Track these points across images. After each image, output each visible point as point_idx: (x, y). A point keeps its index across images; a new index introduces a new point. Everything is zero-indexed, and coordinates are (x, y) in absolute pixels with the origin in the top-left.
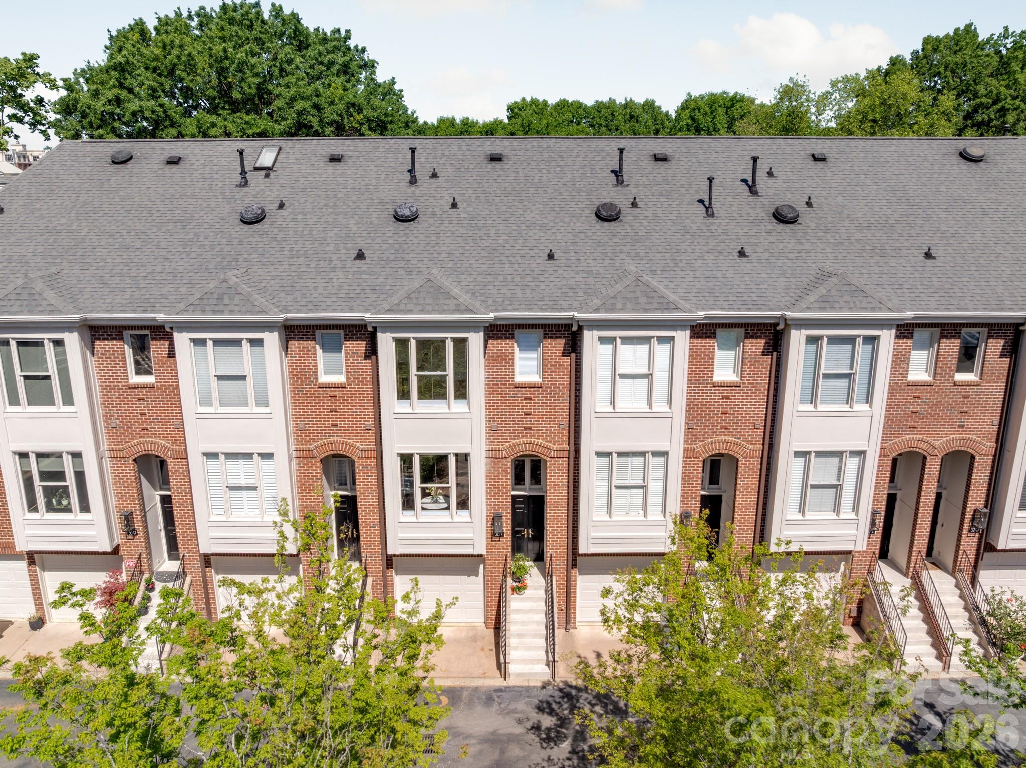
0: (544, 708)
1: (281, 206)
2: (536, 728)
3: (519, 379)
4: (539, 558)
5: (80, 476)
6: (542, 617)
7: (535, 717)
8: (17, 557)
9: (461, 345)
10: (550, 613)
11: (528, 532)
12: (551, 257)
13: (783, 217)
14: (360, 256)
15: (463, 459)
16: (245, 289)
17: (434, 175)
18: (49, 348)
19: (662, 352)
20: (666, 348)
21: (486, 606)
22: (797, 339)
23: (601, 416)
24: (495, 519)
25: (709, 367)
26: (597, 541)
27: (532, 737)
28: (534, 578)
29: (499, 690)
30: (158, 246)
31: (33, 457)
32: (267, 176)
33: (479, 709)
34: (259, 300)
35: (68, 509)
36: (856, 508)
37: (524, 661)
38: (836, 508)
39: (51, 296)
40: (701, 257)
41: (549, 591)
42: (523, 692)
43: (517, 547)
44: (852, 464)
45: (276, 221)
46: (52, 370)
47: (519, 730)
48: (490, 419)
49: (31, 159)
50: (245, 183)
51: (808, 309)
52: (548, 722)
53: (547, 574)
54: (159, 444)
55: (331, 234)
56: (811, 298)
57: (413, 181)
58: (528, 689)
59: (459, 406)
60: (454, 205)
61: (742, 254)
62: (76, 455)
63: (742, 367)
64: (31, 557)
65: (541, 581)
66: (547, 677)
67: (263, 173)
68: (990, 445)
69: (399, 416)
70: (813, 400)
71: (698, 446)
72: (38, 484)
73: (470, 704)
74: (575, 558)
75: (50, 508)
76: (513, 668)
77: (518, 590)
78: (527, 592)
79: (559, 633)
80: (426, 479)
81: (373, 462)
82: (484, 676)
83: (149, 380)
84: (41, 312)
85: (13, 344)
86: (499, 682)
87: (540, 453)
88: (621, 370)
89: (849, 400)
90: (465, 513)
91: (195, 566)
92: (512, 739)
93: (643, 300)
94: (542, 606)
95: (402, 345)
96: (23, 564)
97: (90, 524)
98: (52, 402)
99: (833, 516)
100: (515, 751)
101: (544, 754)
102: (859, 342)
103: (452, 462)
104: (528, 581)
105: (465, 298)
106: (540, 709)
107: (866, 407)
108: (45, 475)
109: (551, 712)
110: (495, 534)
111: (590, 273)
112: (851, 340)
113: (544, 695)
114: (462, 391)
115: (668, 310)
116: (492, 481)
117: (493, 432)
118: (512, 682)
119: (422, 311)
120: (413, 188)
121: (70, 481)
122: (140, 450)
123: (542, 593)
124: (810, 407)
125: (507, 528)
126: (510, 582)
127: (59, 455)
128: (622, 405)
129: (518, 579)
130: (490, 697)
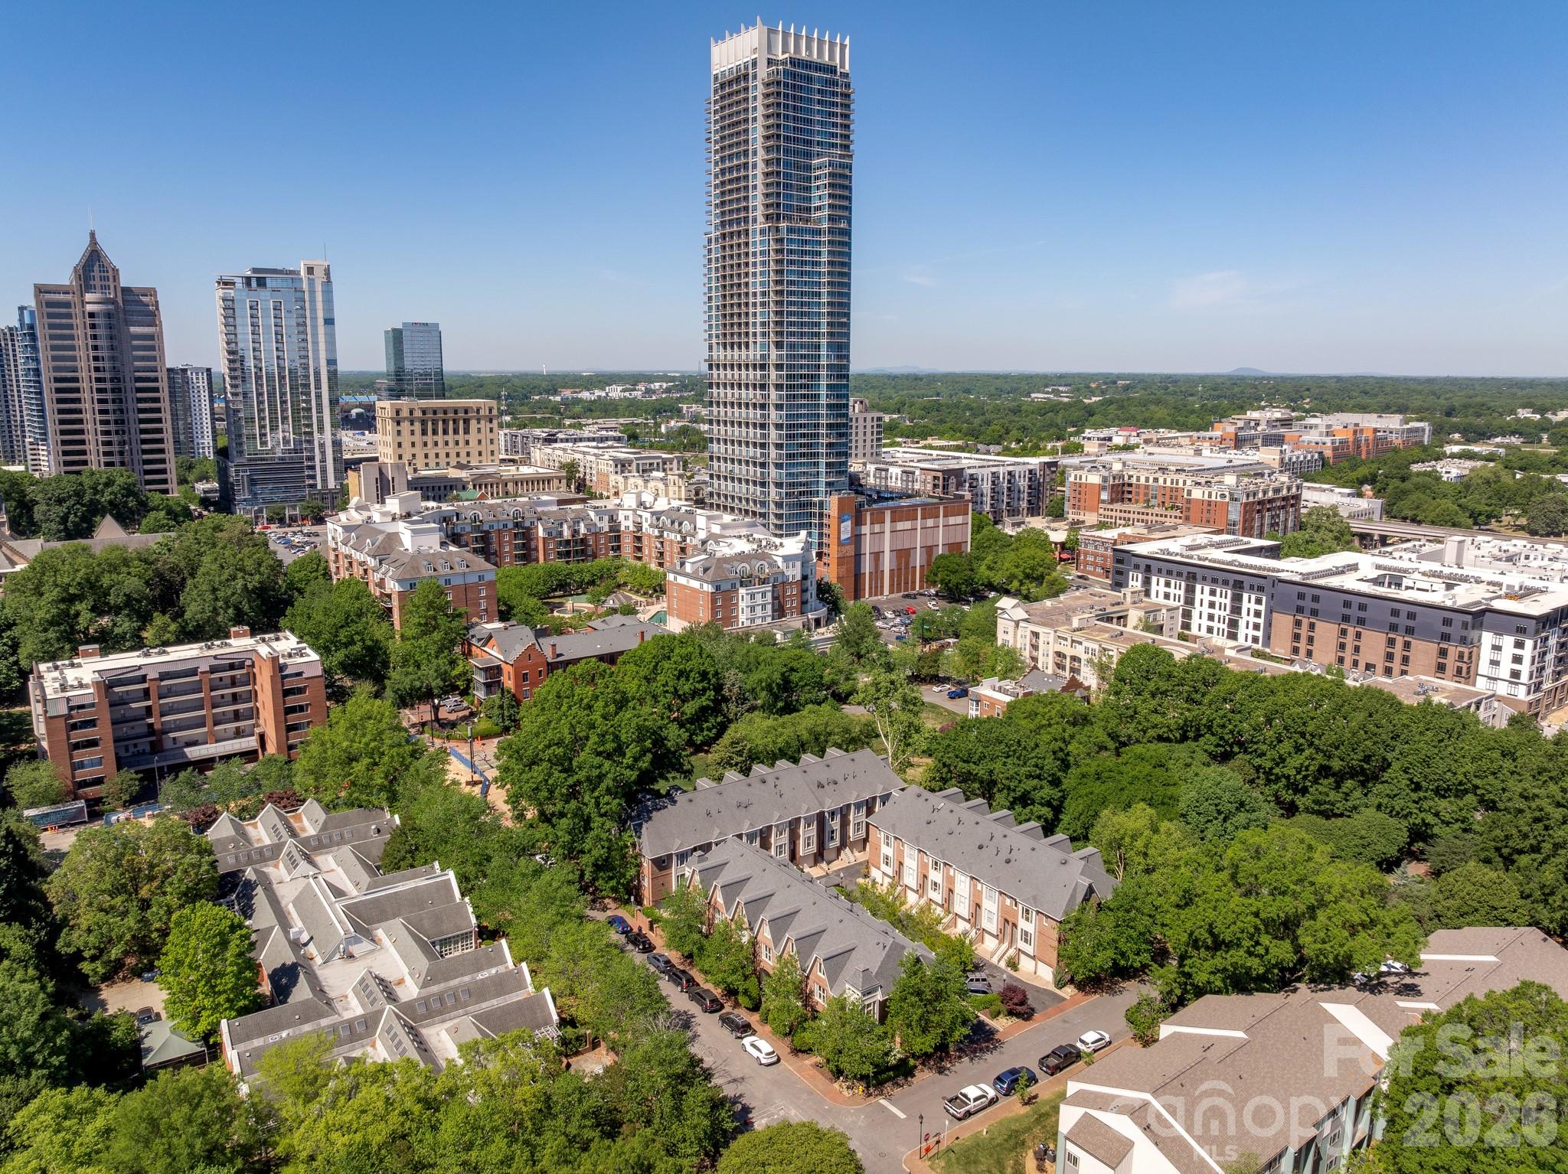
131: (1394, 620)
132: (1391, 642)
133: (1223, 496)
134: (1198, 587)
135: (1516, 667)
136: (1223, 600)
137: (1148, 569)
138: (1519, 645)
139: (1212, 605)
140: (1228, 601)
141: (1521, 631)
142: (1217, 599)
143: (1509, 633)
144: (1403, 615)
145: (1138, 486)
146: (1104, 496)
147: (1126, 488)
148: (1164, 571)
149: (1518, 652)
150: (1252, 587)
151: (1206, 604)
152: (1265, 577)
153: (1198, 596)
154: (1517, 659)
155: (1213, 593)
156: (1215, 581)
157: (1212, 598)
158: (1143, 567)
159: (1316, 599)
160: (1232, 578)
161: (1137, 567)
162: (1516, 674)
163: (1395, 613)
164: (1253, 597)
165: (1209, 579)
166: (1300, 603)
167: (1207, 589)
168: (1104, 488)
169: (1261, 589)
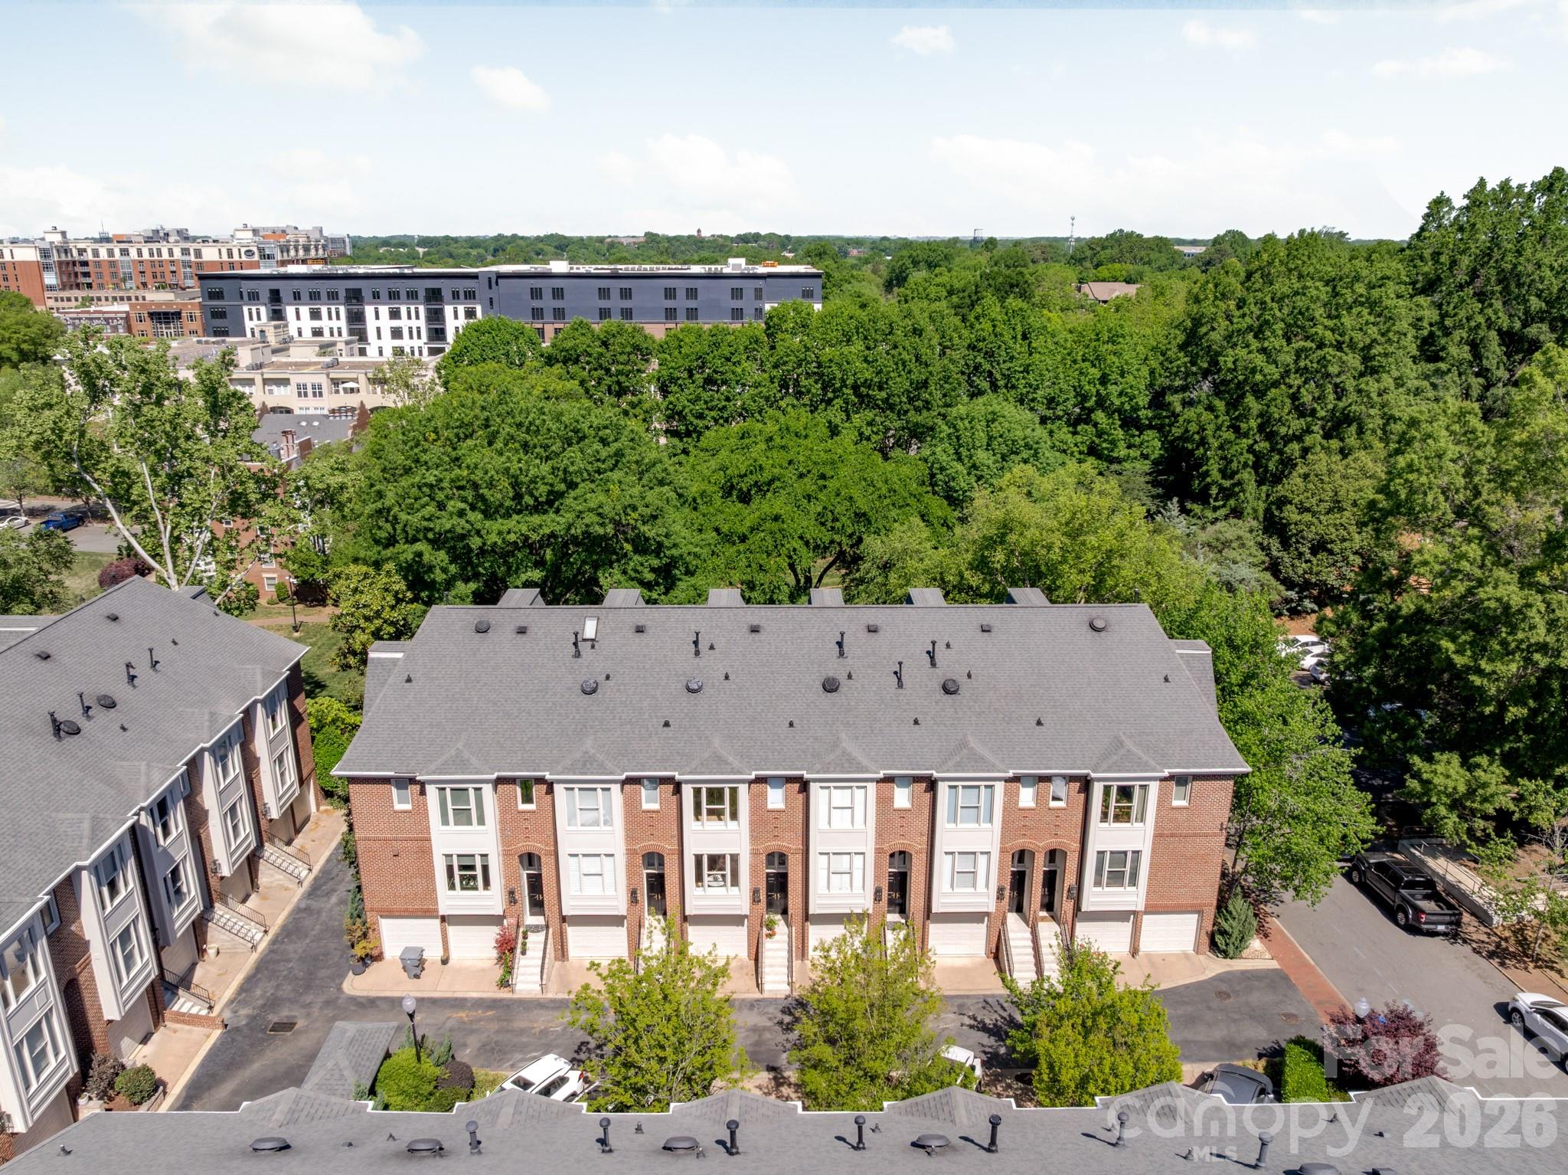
0: (786, 1011)
1: (608, 677)
2: (780, 1023)
3: (770, 806)
4: (785, 912)
5: (485, 868)
6: (785, 954)
7: (780, 1016)
8: (436, 917)
9: (734, 792)
10: (790, 951)
11: (777, 896)
12: (791, 725)
13: (949, 689)
14: (667, 724)
15: (735, 859)
16: (600, 757)
17: (712, 648)
18: (472, 792)
19: (859, 794)
20: (863, 791)
21: (749, 946)
22: (943, 788)
23: (821, 832)
24: (755, 892)
25: (891, 799)
26: (820, 906)
27: (778, 1028)
28: (781, 928)
29: (758, 1000)
30: (529, 713)
31: (455, 858)
32: (593, 647)
33: (746, 1011)
34: (609, 765)
35: (475, 888)
36: (987, 886)
37: (774, 982)
38: (974, 885)
39: (474, 761)
40: (889, 725)
41: (790, 936)
42: (773, 1001)
43: (770, 904)
44: (982, 860)
45: (607, 690)
46: (473, 806)
47: (769, 1024)
48: (752, 831)
49: (75, 253)
50: (578, 655)
51: (948, 771)
52: (787, 1019)
53: (788, 925)
54: (536, 846)
55: (645, 704)
56: (950, 763)
57: (697, 653)
58: (776, 999)
59: (733, 825)
60: (727, 677)
61: (916, 722)
62: (484, 856)
63: (913, 798)
64: (443, 919)
65: (786, 929)
66: (788, 992)
67: (589, 644)
68: (1076, 846)
69: (696, 832)
70: (955, 821)
71: (886, 846)
72: (457, 873)
73: (740, 1008)
74: (807, 917)
75: (463, 888)
76: (766, 987)
77: (770, 936)
78: (776, 938)
79: (796, 963)
80: (711, 868)
81: (676, 857)
82: (748, 992)
83: (531, 807)
84: (470, 773)
85: (448, 791)
86: (758, 996)
87: (784, 850)
88: (834, 804)
89: (978, 821)
90: (736, 889)
91: (555, 922)
92: (765, 1029)
93: (846, 765)
94: (786, 946)
95: (697, 792)
96: (438, 921)
97: (491, 898)
98: (470, 824)
99: (972, 890)
100: (767, 1035)
101: (784, 1037)
102: (983, 789)
103: (728, 859)
104: (777, 929)
105: (736, 764)
106: (783, 1012)
107: (989, 825)
108: (463, 868)
109: (791, 1014)
110: (755, 899)
111: (816, 739)
112: (978, 787)
113: (786, 1003)
114: (734, 816)
115: (863, 772)
116: (753, 868)
117: (754, 838)
118: (766, 995)
119: (710, 773)
120: (698, 660)
121: (479, 872)
122: (524, 850)
123: (786, 938)
124: (953, 825)
125: (763, 896)
126: (765, 931)
127: (473, 856)
128: (835, 825)
129: (769, 929)
130: (752, 1005)
131: (670, 304)
133: (249, 253)
134: (369, 311)
136: (414, 323)
137: (275, 297)
139: (397, 333)
140: (422, 323)
141: (807, 295)
142: (403, 323)
145: (98, 264)
146: (50, 279)
147: (79, 269)
148: (305, 296)
150: (455, 295)
151: (386, 333)
152: (475, 277)
153: (371, 324)
155: (395, 314)
156: (394, 296)
157: (396, 323)
158: (265, 296)
159: (558, 293)
160: (421, 286)
161: (254, 297)
164: (461, 309)
165: (384, 294)
166: (537, 304)
167: (384, 310)
168: (47, 267)
169: (470, 295)
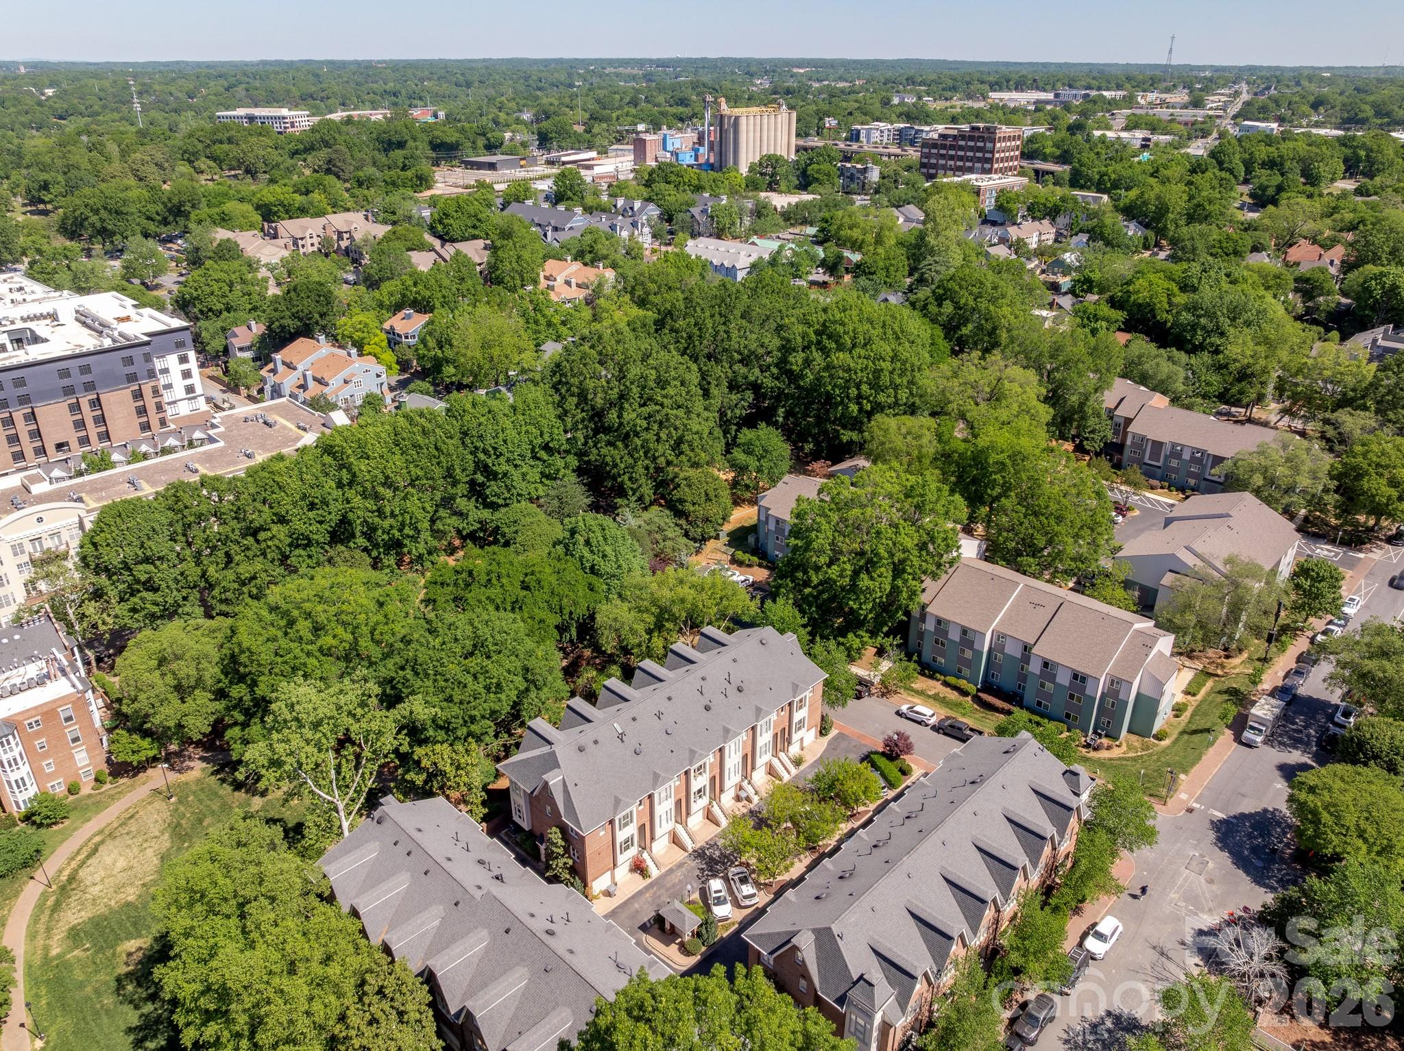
131: (66, 383)
132: (75, 408)
135: (188, 382)
138: (183, 360)
141: (180, 345)
143: (170, 352)
144: (75, 372)
149: (185, 366)
154: (187, 374)
162: (190, 389)
163: (65, 374)
